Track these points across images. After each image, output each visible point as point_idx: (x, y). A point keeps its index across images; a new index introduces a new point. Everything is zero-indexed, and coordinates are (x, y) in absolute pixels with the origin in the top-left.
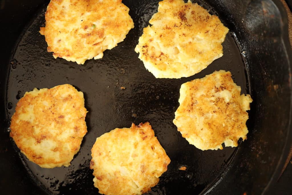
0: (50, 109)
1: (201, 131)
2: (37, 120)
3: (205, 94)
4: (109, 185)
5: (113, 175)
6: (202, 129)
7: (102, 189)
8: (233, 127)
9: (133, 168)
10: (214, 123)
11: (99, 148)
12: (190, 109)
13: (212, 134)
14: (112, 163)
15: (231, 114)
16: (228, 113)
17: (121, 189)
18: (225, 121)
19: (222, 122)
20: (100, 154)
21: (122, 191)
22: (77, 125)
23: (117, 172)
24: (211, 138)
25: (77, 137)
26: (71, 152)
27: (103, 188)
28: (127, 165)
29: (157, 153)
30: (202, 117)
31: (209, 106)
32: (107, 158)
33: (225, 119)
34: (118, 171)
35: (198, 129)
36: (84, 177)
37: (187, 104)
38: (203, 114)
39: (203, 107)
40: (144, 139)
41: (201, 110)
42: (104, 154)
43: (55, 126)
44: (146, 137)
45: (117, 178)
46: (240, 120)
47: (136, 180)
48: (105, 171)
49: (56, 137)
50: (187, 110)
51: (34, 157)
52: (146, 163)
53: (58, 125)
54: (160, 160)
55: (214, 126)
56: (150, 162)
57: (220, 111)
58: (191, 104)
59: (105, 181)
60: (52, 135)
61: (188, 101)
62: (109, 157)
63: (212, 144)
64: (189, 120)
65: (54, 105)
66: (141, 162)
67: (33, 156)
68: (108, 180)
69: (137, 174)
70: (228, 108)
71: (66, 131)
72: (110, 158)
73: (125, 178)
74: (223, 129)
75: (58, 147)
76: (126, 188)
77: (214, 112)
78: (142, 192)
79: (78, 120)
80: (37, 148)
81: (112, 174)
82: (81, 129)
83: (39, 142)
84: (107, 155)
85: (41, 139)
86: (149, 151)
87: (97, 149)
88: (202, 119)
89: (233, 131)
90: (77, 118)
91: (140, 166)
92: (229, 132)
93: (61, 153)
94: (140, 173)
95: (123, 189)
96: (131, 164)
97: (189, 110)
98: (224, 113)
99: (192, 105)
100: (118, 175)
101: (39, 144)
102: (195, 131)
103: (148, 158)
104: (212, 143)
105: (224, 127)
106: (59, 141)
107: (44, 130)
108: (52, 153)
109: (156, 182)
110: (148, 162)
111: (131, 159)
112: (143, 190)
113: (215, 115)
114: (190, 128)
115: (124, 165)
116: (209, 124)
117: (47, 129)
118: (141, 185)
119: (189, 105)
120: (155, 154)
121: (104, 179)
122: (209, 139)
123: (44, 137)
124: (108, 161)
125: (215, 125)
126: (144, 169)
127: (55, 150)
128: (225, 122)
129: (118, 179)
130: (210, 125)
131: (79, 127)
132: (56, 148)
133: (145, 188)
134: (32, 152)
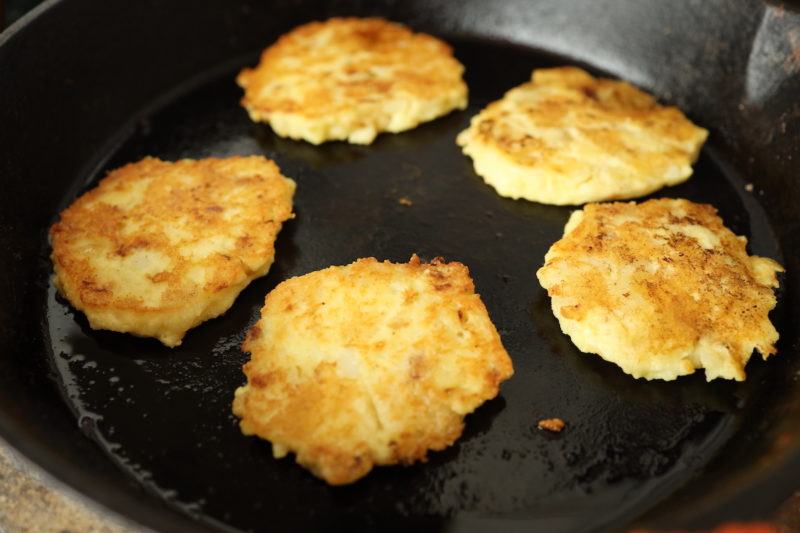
0: (193, 190)
1: (624, 300)
2: (147, 207)
3: (639, 221)
4: (286, 402)
5: (310, 373)
6: (627, 295)
7: (256, 416)
8: (727, 308)
9: (384, 359)
10: (666, 287)
11: (293, 293)
12: (592, 246)
13: (659, 311)
14: (320, 335)
15: (720, 276)
16: (708, 270)
17: (322, 421)
18: (703, 287)
19: (691, 290)
20: (290, 308)
21: (323, 429)
22: (251, 234)
23: (328, 364)
24: (657, 324)
25: (237, 261)
26: (202, 291)
27: (262, 413)
28: (366, 347)
29: (473, 333)
30: (629, 266)
31: (651, 246)
32: (306, 321)
33: (702, 282)
34: (331, 361)
35: (615, 293)
36: (206, 390)
37: (584, 234)
38: (632, 260)
39: (633, 245)
40: (438, 289)
41: (628, 249)
42: (303, 308)
43: (187, 223)
44: (449, 285)
45: (321, 382)
46: (749, 298)
47: (384, 395)
48: (288, 357)
49: (177, 247)
50: (584, 247)
51: (87, 284)
52: (428, 352)
53: (197, 223)
54: (477, 354)
55: (667, 292)
56: (446, 352)
57: (686, 262)
58: (596, 234)
59: (274, 392)
60: (169, 240)
61: (587, 228)
62: (316, 317)
63: (656, 343)
64: (586, 269)
65: (208, 186)
66: (415, 346)
67: (84, 282)
68: (287, 388)
69: (390, 380)
70: (709, 261)
71: (213, 239)
72: (318, 320)
73: (346, 384)
74: (695, 307)
75: (170, 271)
76: (343, 419)
77: (665, 259)
78: (393, 447)
79: (259, 223)
80: (107, 267)
81: (309, 371)
82: (259, 243)
83: (122, 252)
84: (311, 313)
85: (131, 246)
86: (448, 321)
87: (288, 294)
88: (630, 269)
89: (729, 321)
90: (258, 218)
91: (406, 356)
92: (713, 319)
93: (172, 289)
94: (402, 377)
95: (329, 422)
96: (380, 346)
97: (591, 248)
98: (698, 269)
99: (600, 237)
100: (326, 374)
101: (119, 258)
102: (604, 299)
103: (441, 336)
104: (657, 339)
105: (700, 303)
106: (181, 258)
107: (152, 229)
108: (146, 284)
109: (451, 429)
110: (439, 350)
111: (383, 333)
112: (400, 442)
113: (670, 269)
114: (588, 290)
115: (355, 345)
116: (650, 286)
117: (162, 227)
118: (397, 418)
119: (590, 236)
120: (467, 335)
121: (273, 383)
122: (649, 324)
123: (142, 243)
124: (308, 328)
125: (669, 290)
126: (418, 368)
127: (159, 278)
128: (702, 289)
129: (323, 387)
130: (651, 288)
131: (255, 238)
132: (161, 274)
133: (405, 435)
134: (86, 273)
